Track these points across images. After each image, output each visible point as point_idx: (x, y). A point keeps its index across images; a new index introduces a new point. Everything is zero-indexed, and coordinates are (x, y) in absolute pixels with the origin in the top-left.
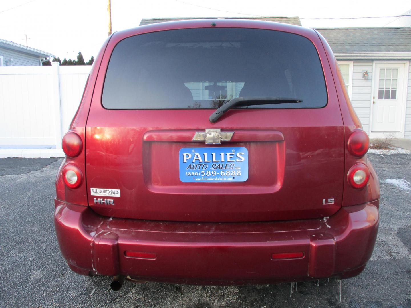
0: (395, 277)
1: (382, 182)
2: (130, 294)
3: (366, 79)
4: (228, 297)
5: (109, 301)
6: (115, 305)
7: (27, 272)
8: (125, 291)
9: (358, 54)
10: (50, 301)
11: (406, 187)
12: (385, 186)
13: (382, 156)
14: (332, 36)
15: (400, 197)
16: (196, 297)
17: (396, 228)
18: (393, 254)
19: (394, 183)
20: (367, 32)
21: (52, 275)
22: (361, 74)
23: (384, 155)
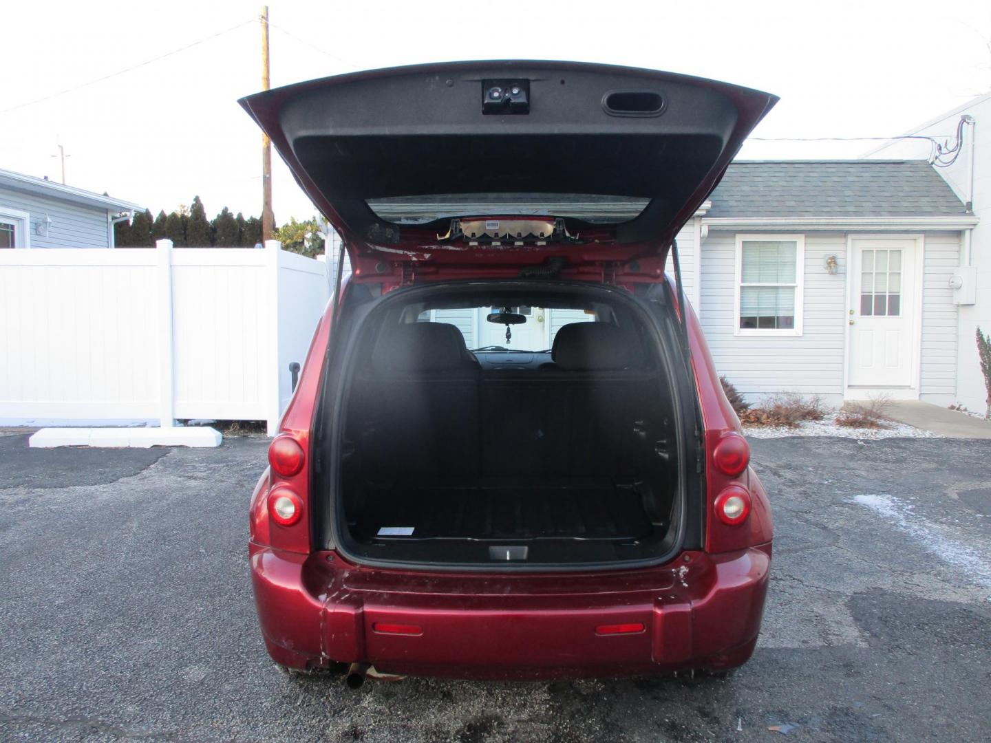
0: (823, 673)
1: (845, 501)
2: (365, 704)
3: (832, 273)
4: (532, 707)
5: (330, 712)
6: (341, 719)
7: (174, 669)
8: (355, 699)
9: (814, 221)
10: (229, 714)
11: (892, 512)
12: (850, 511)
13: (862, 443)
14: (760, 179)
15: (873, 533)
16: (478, 707)
17: (849, 592)
18: (831, 637)
19: (868, 503)
20: (834, 170)
21: (221, 675)
22: (822, 262)
23: (866, 441)
